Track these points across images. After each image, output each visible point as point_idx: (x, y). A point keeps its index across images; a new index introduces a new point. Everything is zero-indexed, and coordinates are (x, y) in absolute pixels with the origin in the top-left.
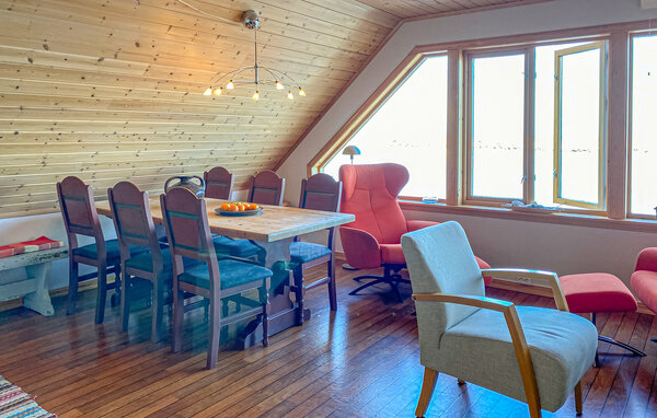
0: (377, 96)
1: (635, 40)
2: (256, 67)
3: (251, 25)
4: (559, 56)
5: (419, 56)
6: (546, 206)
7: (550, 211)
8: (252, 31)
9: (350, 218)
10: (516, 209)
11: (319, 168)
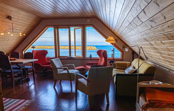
0: (39, 34)
1: (87, 27)
2: (13, 29)
3: (11, 19)
4: (75, 29)
5: (47, 27)
6: (73, 57)
7: (74, 58)
8: (11, 21)
9: (37, 60)
10: (68, 58)
11: (25, 51)
